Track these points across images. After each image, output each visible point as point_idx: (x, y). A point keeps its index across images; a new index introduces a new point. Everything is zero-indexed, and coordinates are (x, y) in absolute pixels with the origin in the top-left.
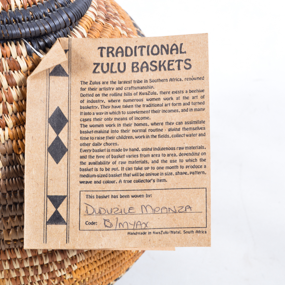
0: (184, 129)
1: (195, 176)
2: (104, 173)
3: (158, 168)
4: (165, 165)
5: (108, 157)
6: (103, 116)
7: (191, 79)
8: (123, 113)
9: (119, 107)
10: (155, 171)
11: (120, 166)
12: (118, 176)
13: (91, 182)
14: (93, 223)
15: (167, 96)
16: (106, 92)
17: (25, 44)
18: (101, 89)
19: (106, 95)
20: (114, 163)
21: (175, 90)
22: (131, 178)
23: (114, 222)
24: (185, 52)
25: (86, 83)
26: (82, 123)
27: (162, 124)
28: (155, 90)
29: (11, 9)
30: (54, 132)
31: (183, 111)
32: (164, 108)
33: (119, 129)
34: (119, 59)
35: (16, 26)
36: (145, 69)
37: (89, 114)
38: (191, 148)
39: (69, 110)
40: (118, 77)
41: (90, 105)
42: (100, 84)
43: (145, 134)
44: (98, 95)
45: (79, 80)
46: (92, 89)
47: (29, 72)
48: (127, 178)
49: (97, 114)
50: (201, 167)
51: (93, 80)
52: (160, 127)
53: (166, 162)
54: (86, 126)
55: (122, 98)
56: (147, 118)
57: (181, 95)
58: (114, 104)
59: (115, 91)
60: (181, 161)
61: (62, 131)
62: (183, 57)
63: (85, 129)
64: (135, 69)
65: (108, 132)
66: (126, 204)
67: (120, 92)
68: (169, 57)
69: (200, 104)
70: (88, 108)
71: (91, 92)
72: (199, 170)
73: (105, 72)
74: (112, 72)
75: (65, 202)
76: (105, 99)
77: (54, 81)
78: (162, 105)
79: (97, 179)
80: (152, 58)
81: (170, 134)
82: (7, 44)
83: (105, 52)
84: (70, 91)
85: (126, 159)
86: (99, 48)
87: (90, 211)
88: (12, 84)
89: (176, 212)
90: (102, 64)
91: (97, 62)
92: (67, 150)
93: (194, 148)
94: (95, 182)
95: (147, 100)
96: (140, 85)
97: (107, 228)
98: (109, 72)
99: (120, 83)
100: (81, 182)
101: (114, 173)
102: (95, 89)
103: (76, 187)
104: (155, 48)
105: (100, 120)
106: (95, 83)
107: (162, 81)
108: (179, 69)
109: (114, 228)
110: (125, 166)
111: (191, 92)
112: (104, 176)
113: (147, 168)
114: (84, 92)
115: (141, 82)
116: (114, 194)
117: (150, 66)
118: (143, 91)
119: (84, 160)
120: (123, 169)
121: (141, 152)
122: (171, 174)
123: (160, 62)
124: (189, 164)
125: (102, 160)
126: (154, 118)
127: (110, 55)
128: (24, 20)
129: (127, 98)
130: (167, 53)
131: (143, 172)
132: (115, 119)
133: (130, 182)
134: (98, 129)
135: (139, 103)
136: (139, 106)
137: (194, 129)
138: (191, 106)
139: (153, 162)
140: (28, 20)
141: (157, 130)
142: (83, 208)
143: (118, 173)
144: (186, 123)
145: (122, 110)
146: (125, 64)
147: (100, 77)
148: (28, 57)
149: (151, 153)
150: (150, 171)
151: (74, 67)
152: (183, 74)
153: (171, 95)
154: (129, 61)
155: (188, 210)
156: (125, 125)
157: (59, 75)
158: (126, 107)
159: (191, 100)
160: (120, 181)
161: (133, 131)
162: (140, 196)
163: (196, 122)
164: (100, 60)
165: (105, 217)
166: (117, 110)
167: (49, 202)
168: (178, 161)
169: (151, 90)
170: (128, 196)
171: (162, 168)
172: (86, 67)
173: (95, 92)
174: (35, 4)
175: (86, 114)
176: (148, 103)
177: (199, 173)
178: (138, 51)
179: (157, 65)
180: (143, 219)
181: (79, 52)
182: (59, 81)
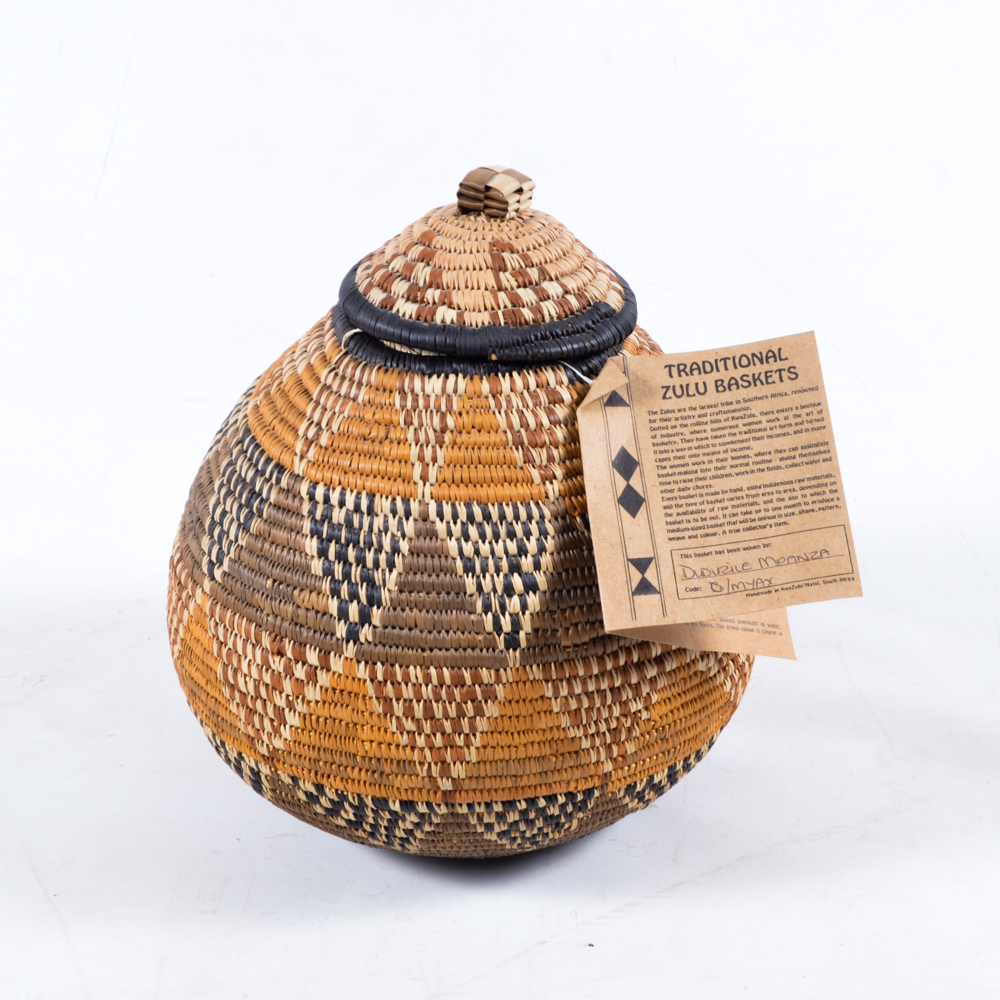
0: (801, 455)
1: (826, 512)
2: (700, 524)
3: (775, 509)
4: (782, 504)
5: (702, 503)
6: (687, 453)
7: (800, 391)
8: (714, 445)
9: (707, 438)
10: (770, 514)
11: (720, 514)
12: (721, 525)
13: (683, 538)
14: (696, 589)
15: (771, 417)
17: (566, 368)
18: (677, 419)
19: (686, 426)
20: (712, 510)
21: (780, 408)
22: (738, 526)
23: (724, 584)
24: (787, 359)
25: (656, 413)
26: (659, 464)
27: (770, 453)
28: (753, 412)
29: (544, 321)
30: (622, 479)
31: (795, 433)
32: (769, 433)
33: (712, 466)
34: (696, 378)
35: (554, 342)
36: (734, 387)
37: (666, 451)
38: (814, 478)
39: (638, 450)
40: (697, 401)
41: (665, 440)
42: (674, 411)
43: (748, 469)
44: (674, 427)
45: (644, 409)
46: (665, 420)
47: (574, 406)
48: (733, 527)
49: (678, 450)
50: (832, 500)
51: (665, 408)
52: (767, 457)
53: (783, 500)
54: (665, 468)
55: (708, 427)
56: (748, 448)
57: (790, 414)
58: (699, 436)
59: (697, 419)
60: (804, 496)
61: (633, 477)
62: (785, 365)
63: (664, 472)
64: (721, 389)
65: (696, 472)
66: (736, 559)
67: (704, 419)
68: (765, 367)
69: (818, 421)
70: (663, 444)
71: (664, 424)
72: (830, 504)
73: (679, 397)
74: (688, 395)
75: (652, 566)
76: (684, 430)
77: (611, 414)
78: (765, 430)
79: (691, 533)
80: (741, 371)
81: (783, 464)
82: (541, 370)
83: (674, 371)
84: (635, 425)
85: (726, 504)
86: (666, 367)
87: (689, 574)
88: (555, 423)
89: (808, 560)
90: (674, 387)
91: (666, 385)
92: (644, 500)
93: (818, 478)
94: (690, 537)
95: (744, 425)
96: (731, 407)
97: (716, 593)
98: (685, 396)
99: (703, 408)
100: (670, 539)
101: (713, 522)
102: (669, 420)
103: (664, 549)
104: (744, 359)
105: (683, 457)
106: (668, 412)
107: (760, 398)
108: (781, 380)
109: (725, 591)
110: (727, 512)
111: (803, 407)
112: (700, 528)
113: (759, 511)
114: (655, 425)
115: (731, 403)
116: (718, 549)
117: (740, 382)
118: (736, 414)
119: (669, 511)
120: (724, 516)
121: (747, 492)
122: (793, 514)
123: (754, 375)
124: (815, 498)
125: (694, 508)
126: (757, 446)
127: (683, 374)
128: (563, 335)
129: (716, 426)
130: (762, 363)
131: (756, 516)
132: (704, 454)
133: (738, 531)
134: (682, 469)
135: (733, 431)
136: (734, 434)
137: (815, 454)
138: (806, 426)
139: (765, 503)
140: (568, 334)
141: (763, 462)
142: (679, 571)
143: (719, 522)
144: (802, 448)
145: (710, 442)
146: (704, 383)
147: (673, 403)
148: (570, 386)
149: (760, 491)
150: (762, 514)
151: (635, 395)
152: (788, 386)
153: (776, 415)
154: (710, 379)
155: (825, 555)
156: (718, 460)
157: (617, 405)
158: (716, 437)
159: (804, 418)
160: (724, 532)
161: (732, 467)
162: (754, 547)
163: (816, 445)
164: (669, 382)
165: (712, 580)
166: (704, 443)
167: (632, 568)
168: (800, 497)
169: (748, 412)
170: (738, 550)
171: (780, 508)
172: (651, 392)
173: (669, 424)
174: (572, 313)
175: (661, 452)
176: (746, 429)
177: (831, 508)
178: (721, 365)
179: (750, 379)
180: (764, 575)
181: (639, 374)
182: (619, 414)
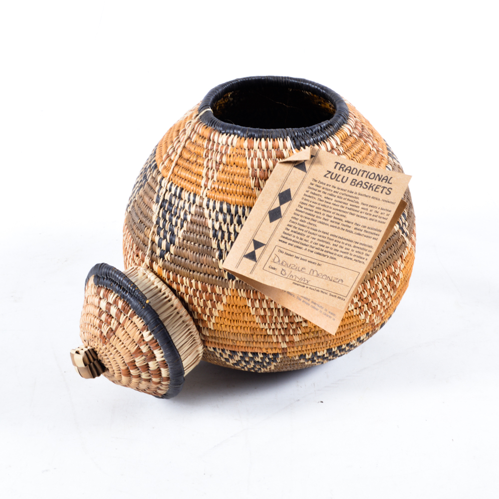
0: (366, 231)
1: (356, 262)
2: (298, 240)
3: (335, 250)
4: (340, 249)
5: (306, 231)
6: (317, 206)
7: (386, 201)
8: (331, 208)
10: (332, 251)
11: (310, 240)
12: (306, 245)
13: (286, 243)
14: (274, 269)
15: (365, 207)
16: (326, 191)
18: (323, 188)
19: (325, 193)
20: (308, 237)
21: (372, 205)
22: (314, 250)
23: (288, 273)
24: (391, 183)
25: (316, 181)
26: (301, 204)
27: (352, 223)
28: (359, 201)
30: (278, 203)
31: (370, 219)
32: (359, 214)
33: (323, 217)
34: (346, 174)
36: (359, 186)
37: (308, 200)
38: (363, 245)
39: (295, 194)
40: (339, 184)
41: (311, 195)
42: (325, 184)
43: (337, 226)
44: (320, 191)
45: (312, 177)
46: (318, 186)
48: (312, 249)
49: (313, 202)
50: (364, 259)
51: (321, 181)
52: (350, 225)
53: (342, 248)
54: (302, 207)
55: (334, 198)
56: (344, 216)
57: (374, 209)
58: (327, 200)
59: (332, 193)
60: (353, 251)
61: (284, 204)
62: (387, 185)
63: (300, 209)
64: (353, 184)
65: (314, 216)
66: (301, 264)
67: (335, 194)
68: (379, 183)
69: (384, 218)
70: (310, 197)
71: (316, 188)
72: (361, 260)
73: (332, 179)
74: (337, 180)
75: (262, 248)
76: (324, 195)
77: (295, 171)
78: (358, 211)
79: (291, 242)
80: (368, 180)
81: (354, 231)
82: (277, 139)
83: (339, 166)
84: (303, 182)
85: (317, 237)
86: (335, 162)
87: (277, 260)
89: (331, 281)
90: (333, 173)
91: (330, 170)
92: (281, 217)
93: (365, 245)
94: (289, 244)
95: (351, 205)
96: (351, 194)
97: (281, 275)
98: (334, 180)
99: (339, 189)
100: (280, 240)
101: (304, 242)
102: (320, 187)
103: (275, 242)
104: (373, 175)
105: (313, 207)
106: (322, 183)
107: (366, 196)
108: (382, 192)
109: (286, 276)
110: (314, 241)
111: (382, 209)
112: (297, 242)
113: (327, 247)
114: (312, 186)
115: (352, 193)
116: (297, 255)
117: (363, 185)
118: (351, 199)
119: (289, 228)
120: (311, 242)
121: (329, 236)
122: (342, 256)
123: (372, 184)
124: (357, 254)
125: (301, 232)
126: (349, 217)
127: (341, 169)
129: (338, 199)
130: (379, 180)
131: (324, 249)
132: (324, 210)
133: (312, 252)
134: (309, 212)
135: (344, 205)
136: (343, 207)
137: (372, 233)
138: (378, 219)
139: (333, 245)
141: (347, 226)
142: (273, 256)
143: (307, 243)
144: (368, 228)
145: (330, 205)
146: (348, 178)
147: (327, 181)
149: (335, 239)
150: (328, 250)
152: (383, 196)
153: (368, 207)
154: (351, 177)
155: (340, 282)
156: (328, 216)
157: (300, 169)
158: (334, 205)
159: (379, 214)
160: (306, 249)
161: (331, 221)
162: (313, 263)
163: (375, 230)
164: (332, 170)
165: (284, 268)
166: (327, 204)
167: (252, 244)
168: (350, 250)
169: (356, 200)
170: (306, 260)
171: (338, 251)
173: (318, 189)
175: (305, 200)
176: (350, 207)
177: (360, 262)
178: (361, 173)
179: (369, 185)
180: (308, 277)
181: (321, 160)
182: (298, 173)
